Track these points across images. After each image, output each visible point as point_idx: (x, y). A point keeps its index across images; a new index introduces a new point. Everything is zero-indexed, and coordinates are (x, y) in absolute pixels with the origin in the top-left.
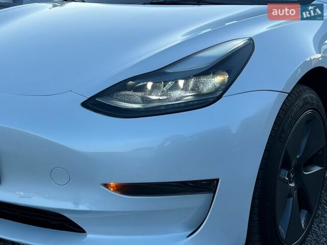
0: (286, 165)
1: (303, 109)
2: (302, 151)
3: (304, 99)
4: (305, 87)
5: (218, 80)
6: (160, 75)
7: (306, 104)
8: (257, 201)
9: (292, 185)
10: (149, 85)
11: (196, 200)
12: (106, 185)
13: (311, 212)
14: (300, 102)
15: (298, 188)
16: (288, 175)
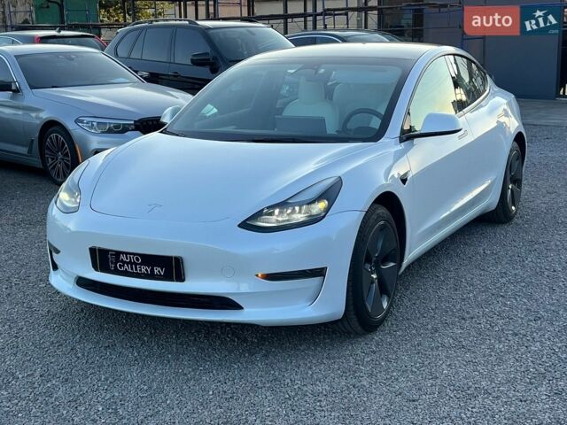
0: (368, 260)
1: (377, 221)
2: (379, 249)
3: (378, 214)
4: (378, 206)
5: (322, 205)
6: (283, 205)
7: (379, 217)
8: (350, 294)
9: (374, 276)
10: (277, 211)
11: (313, 282)
12: (257, 275)
13: (389, 296)
14: (374, 217)
15: (379, 278)
16: (371, 268)
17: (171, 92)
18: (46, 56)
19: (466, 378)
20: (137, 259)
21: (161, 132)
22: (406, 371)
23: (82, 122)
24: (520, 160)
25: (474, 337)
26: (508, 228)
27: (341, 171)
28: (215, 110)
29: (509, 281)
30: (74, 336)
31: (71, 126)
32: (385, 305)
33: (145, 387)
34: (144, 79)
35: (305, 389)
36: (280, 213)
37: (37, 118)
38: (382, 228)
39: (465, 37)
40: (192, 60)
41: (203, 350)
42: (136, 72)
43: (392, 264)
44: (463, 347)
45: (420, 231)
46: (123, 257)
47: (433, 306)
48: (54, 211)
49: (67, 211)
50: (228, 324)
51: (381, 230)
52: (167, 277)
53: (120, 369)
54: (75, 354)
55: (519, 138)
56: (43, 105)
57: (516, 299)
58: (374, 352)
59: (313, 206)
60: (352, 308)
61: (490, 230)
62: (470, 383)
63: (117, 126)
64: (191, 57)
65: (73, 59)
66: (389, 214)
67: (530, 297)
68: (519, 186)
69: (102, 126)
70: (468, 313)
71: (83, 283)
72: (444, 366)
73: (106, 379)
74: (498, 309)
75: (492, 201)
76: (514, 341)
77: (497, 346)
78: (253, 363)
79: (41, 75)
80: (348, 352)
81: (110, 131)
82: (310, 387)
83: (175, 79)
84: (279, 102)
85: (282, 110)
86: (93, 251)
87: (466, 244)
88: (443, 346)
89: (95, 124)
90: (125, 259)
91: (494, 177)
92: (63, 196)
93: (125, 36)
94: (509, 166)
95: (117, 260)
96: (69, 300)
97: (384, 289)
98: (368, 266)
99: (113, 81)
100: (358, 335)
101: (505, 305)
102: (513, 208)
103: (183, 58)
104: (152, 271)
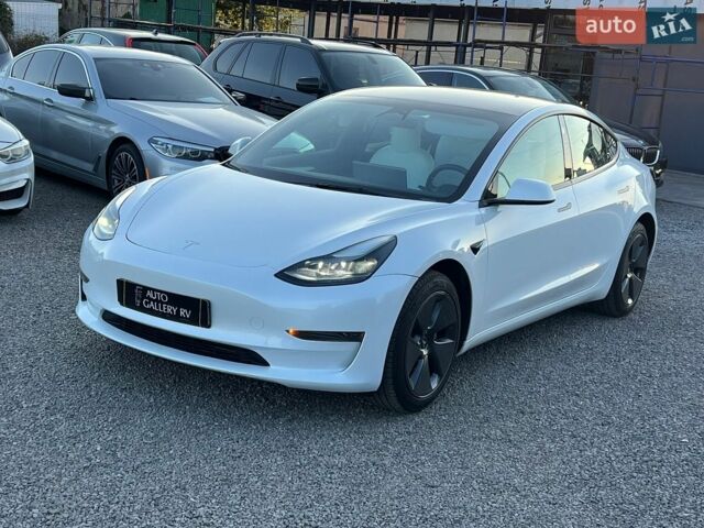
0: (417, 331)
1: (432, 290)
2: (434, 321)
3: (436, 282)
5: (370, 264)
6: (328, 258)
7: (437, 286)
9: (425, 351)
10: (321, 264)
11: (348, 346)
12: (288, 331)
13: (440, 376)
14: (431, 285)
15: (429, 355)
16: (421, 341)
17: (263, 120)
18: (129, 63)
19: (498, 472)
20: (164, 298)
21: (223, 165)
22: (436, 457)
23: (156, 142)
24: (647, 246)
25: (526, 432)
26: (619, 323)
27: (398, 230)
28: (312, 147)
29: (592, 381)
30: (92, 373)
31: (143, 146)
32: (434, 385)
33: (152, 435)
34: (238, 101)
35: (320, 459)
36: (324, 267)
37: (107, 131)
38: (439, 299)
39: (639, 92)
40: (298, 85)
41: (225, 405)
42: (230, 91)
43: (449, 341)
44: (510, 441)
45: (492, 310)
46: (149, 294)
47: (494, 396)
48: (90, 237)
49: (103, 238)
50: (252, 380)
51: (437, 301)
52: (193, 321)
53: (130, 412)
54: (89, 392)
55: (646, 219)
56: (117, 118)
57: (591, 400)
58: (409, 433)
59: (359, 263)
60: (390, 381)
61: (596, 324)
62: (502, 479)
63: (196, 152)
64: (297, 81)
65: (158, 69)
66: (451, 284)
67: (609, 400)
68: (642, 277)
69: (178, 151)
70: (530, 407)
71: (109, 317)
72: (480, 458)
73: (114, 421)
74: (565, 408)
75: (601, 289)
76: (569, 442)
77: (547, 445)
78: (274, 425)
79: (119, 83)
80: (381, 429)
81: (186, 157)
82: (326, 458)
83: (277, 105)
84: (369, 145)
85: (370, 155)
86: (120, 282)
87: (561, 334)
88: (488, 437)
89: (170, 146)
90: (151, 296)
91: (605, 261)
92: (102, 221)
93: (229, 46)
94: (628, 251)
95: (144, 296)
96: (97, 337)
97: (434, 367)
98: (417, 340)
99: (201, 100)
100: (398, 413)
101: (576, 404)
102: (630, 301)
103: (289, 82)
104: (178, 312)
